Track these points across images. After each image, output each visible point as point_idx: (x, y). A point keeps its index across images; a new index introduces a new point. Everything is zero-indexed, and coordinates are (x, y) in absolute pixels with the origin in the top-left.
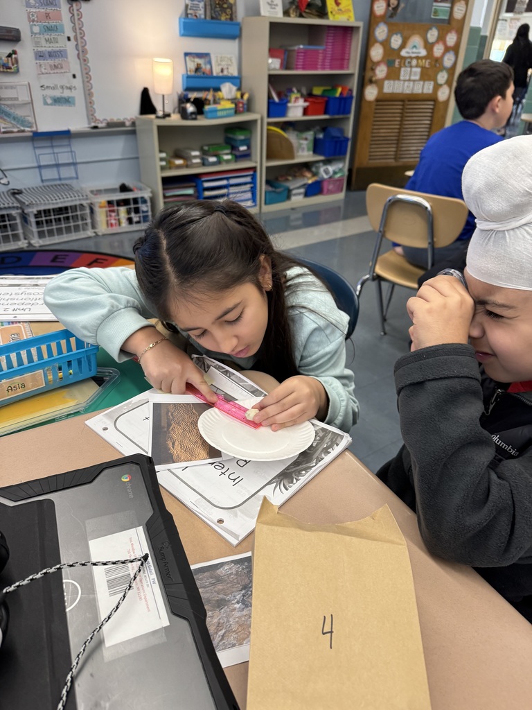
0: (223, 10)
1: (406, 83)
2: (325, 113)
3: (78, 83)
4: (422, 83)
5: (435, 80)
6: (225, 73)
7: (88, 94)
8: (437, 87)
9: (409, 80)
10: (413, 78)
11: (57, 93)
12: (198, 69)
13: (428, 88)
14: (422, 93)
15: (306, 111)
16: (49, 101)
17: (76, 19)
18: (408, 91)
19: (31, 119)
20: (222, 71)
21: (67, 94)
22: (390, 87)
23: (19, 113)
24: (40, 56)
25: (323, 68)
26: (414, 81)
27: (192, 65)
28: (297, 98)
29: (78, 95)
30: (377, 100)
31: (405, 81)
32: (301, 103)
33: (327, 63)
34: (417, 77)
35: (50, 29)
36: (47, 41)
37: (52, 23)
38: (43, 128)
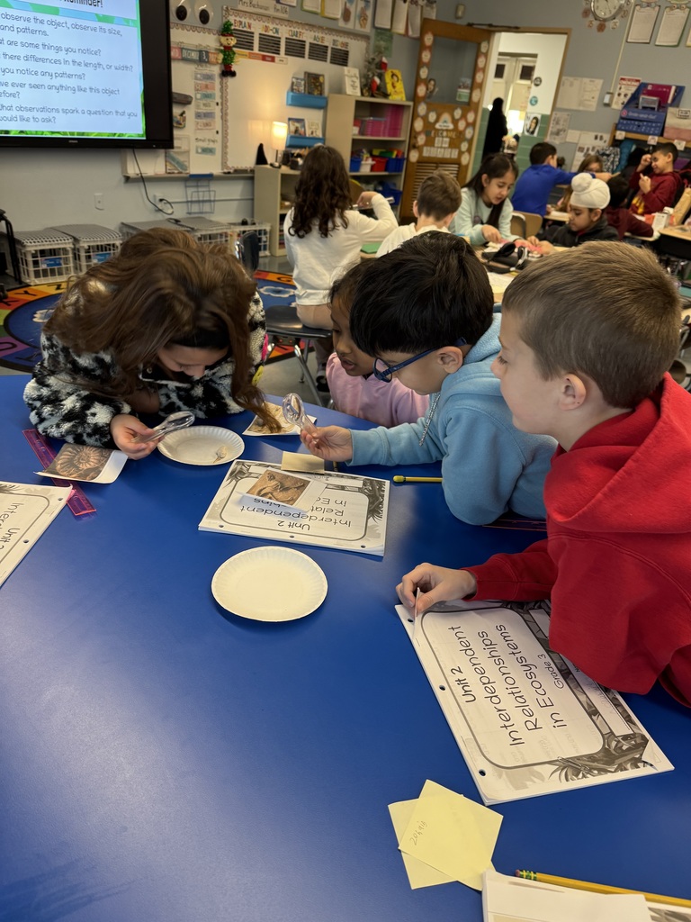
0: (316, 87)
1: (439, 150)
2: (386, 170)
3: (219, 137)
4: (450, 150)
5: (459, 148)
6: (314, 135)
7: (225, 147)
8: (461, 153)
9: (441, 147)
10: (444, 145)
11: (205, 145)
12: (296, 131)
13: (455, 154)
14: (450, 158)
15: (373, 168)
16: (200, 151)
17: (223, 89)
18: (440, 156)
19: (186, 163)
20: (312, 133)
21: (211, 145)
22: (427, 152)
23: (181, 158)
24: (198, 116)
25: (384, 136)
26: (445, 148)
27: (293, 129)
28: (367, 158)
29: (218, 147)
30: (418, 162)
31: (438, 147)
32: (370, 162)
33: (387, 132)
34: (447, 145)
35: (206, 96)
36: (204, 105)
37: (209, 92)
38: (194, 170)
